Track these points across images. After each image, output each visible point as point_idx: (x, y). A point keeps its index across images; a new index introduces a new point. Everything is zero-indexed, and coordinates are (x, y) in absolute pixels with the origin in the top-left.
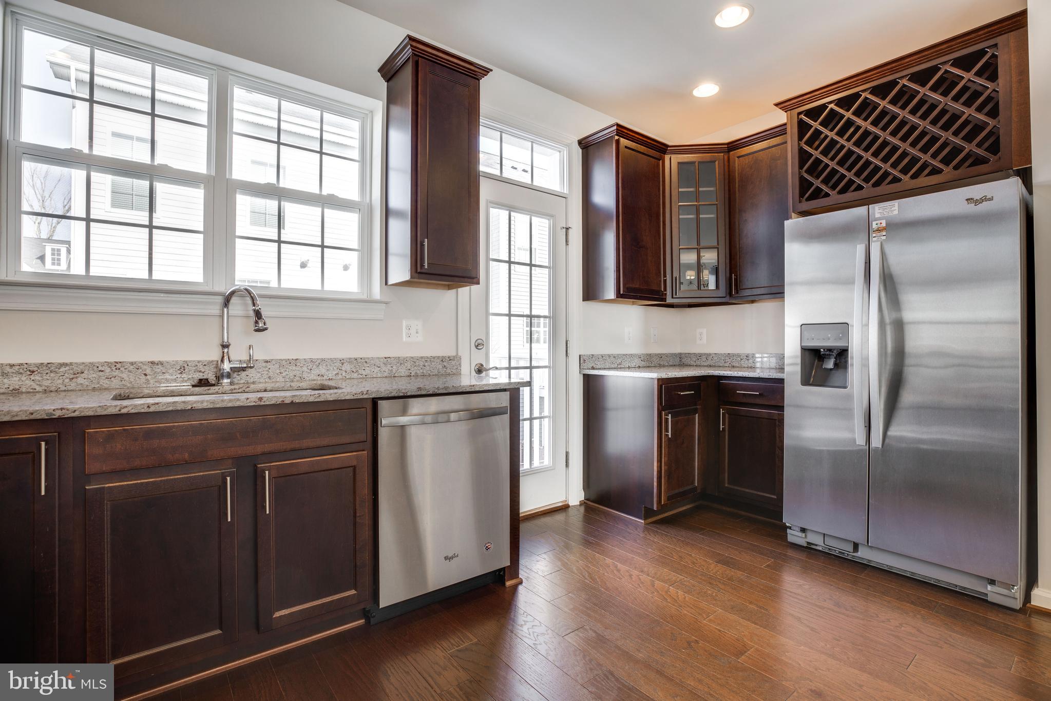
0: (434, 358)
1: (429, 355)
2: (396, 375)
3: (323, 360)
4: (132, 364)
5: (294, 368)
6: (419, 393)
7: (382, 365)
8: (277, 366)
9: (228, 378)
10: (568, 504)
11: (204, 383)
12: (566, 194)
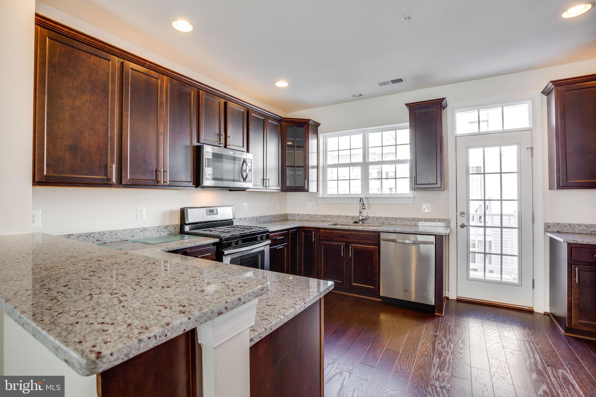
0: (435, 219)
3: (390, 218)
4: (342, 216)
5: (381, 220)
6: (394, 232)
7: (412, 221)
8: (376, 219)
9: (361, 221)
10: (534, 310)
11: (356, 222)
12: (531, 128)
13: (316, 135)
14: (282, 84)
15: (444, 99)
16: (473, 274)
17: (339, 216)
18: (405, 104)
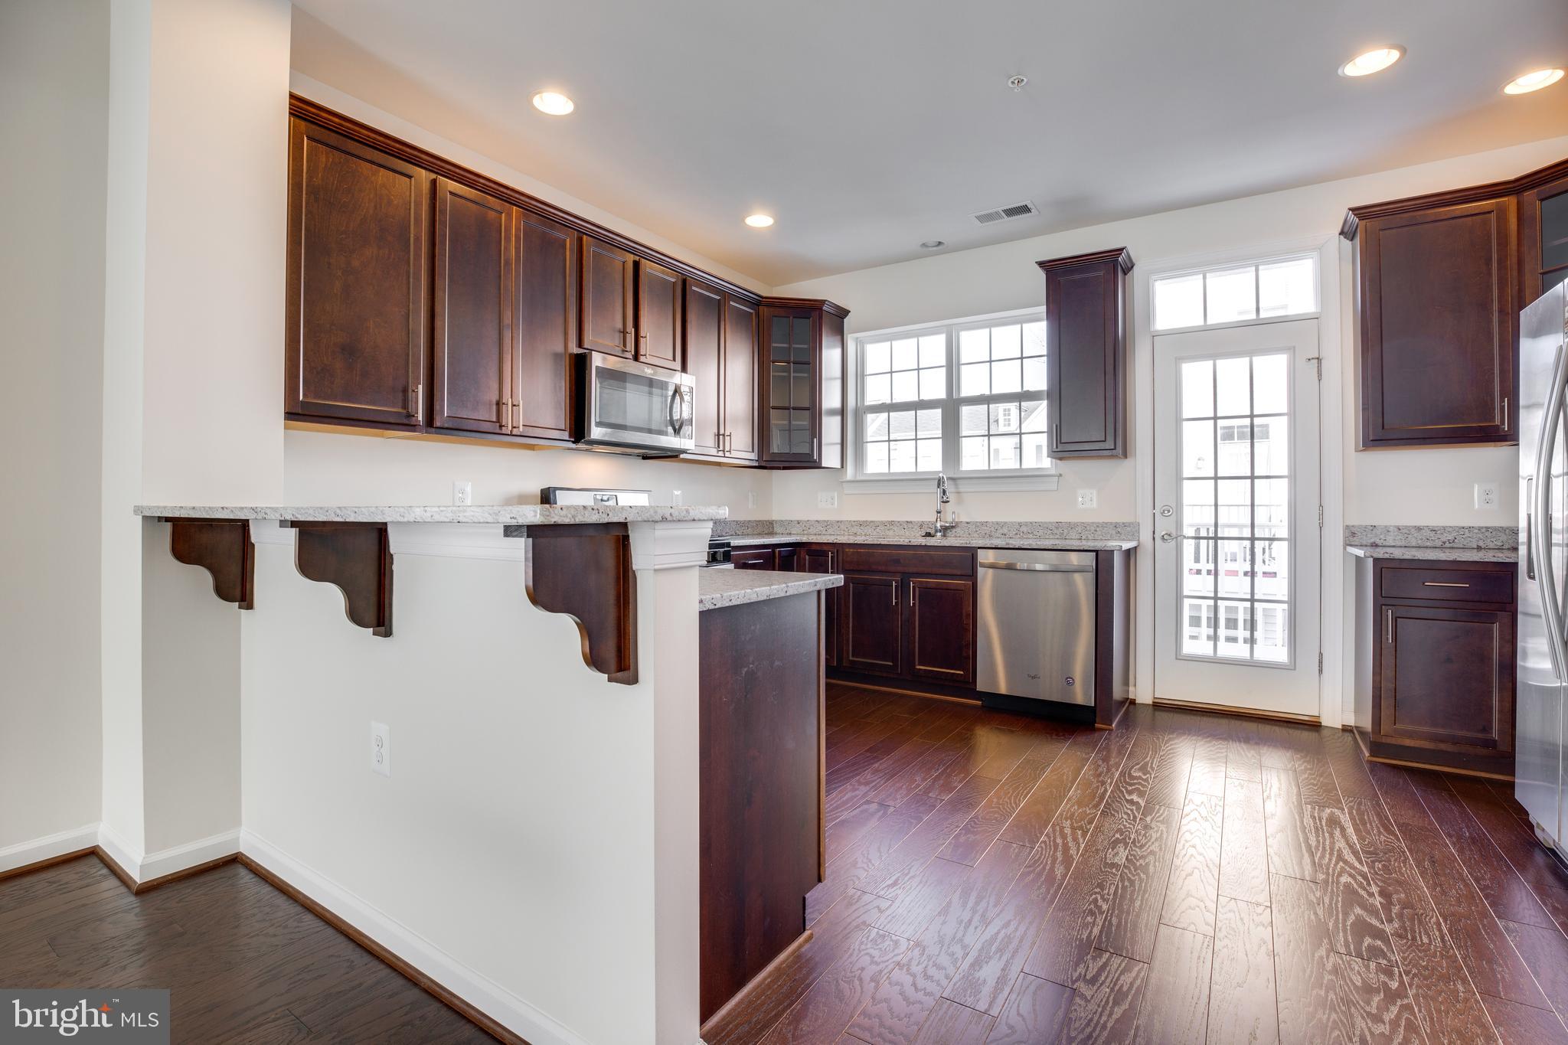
0: (1106, 523)
1: (1101, 521)
2: (1067, 537)
3: (1005, 523)
4: (899, 522)
5: (985, 528)
6: (1007, 547)
7: (1054, 528)
8: (974, 526)
9: (940, 531)
10: (1321, 723)
11: (928, 535)
12: (1317, 313)
13: (839, 338)
14: (760, 220)
15: (1122, 249)
16: (1189, 647)
17: (892, 523)
18: (1036, 262)
